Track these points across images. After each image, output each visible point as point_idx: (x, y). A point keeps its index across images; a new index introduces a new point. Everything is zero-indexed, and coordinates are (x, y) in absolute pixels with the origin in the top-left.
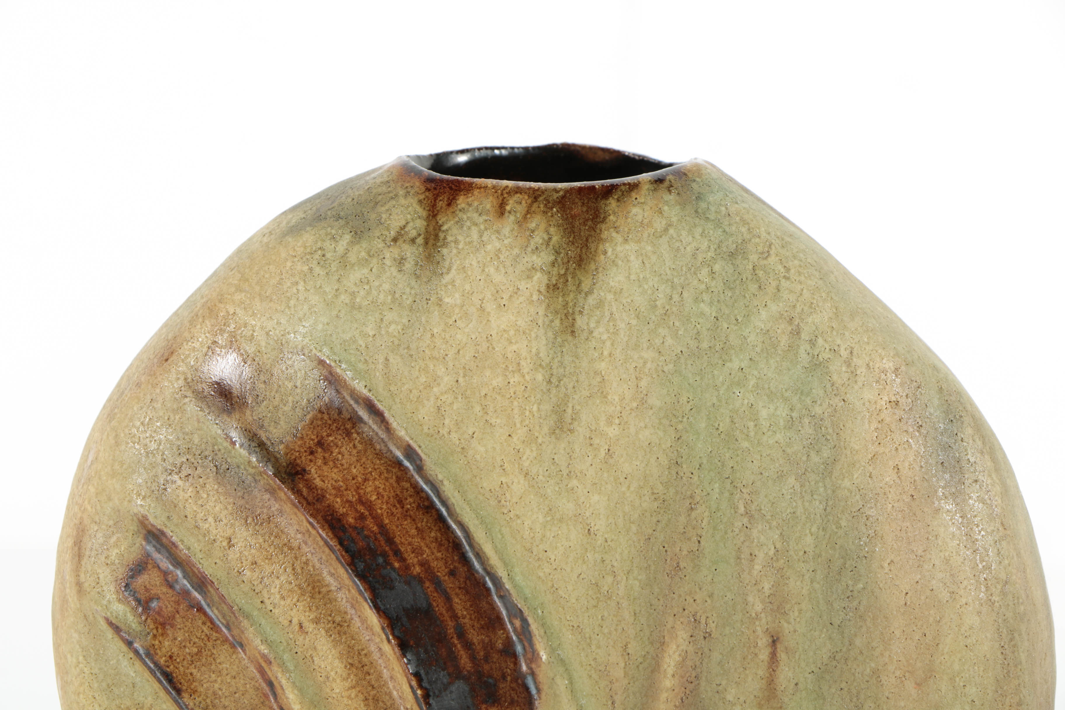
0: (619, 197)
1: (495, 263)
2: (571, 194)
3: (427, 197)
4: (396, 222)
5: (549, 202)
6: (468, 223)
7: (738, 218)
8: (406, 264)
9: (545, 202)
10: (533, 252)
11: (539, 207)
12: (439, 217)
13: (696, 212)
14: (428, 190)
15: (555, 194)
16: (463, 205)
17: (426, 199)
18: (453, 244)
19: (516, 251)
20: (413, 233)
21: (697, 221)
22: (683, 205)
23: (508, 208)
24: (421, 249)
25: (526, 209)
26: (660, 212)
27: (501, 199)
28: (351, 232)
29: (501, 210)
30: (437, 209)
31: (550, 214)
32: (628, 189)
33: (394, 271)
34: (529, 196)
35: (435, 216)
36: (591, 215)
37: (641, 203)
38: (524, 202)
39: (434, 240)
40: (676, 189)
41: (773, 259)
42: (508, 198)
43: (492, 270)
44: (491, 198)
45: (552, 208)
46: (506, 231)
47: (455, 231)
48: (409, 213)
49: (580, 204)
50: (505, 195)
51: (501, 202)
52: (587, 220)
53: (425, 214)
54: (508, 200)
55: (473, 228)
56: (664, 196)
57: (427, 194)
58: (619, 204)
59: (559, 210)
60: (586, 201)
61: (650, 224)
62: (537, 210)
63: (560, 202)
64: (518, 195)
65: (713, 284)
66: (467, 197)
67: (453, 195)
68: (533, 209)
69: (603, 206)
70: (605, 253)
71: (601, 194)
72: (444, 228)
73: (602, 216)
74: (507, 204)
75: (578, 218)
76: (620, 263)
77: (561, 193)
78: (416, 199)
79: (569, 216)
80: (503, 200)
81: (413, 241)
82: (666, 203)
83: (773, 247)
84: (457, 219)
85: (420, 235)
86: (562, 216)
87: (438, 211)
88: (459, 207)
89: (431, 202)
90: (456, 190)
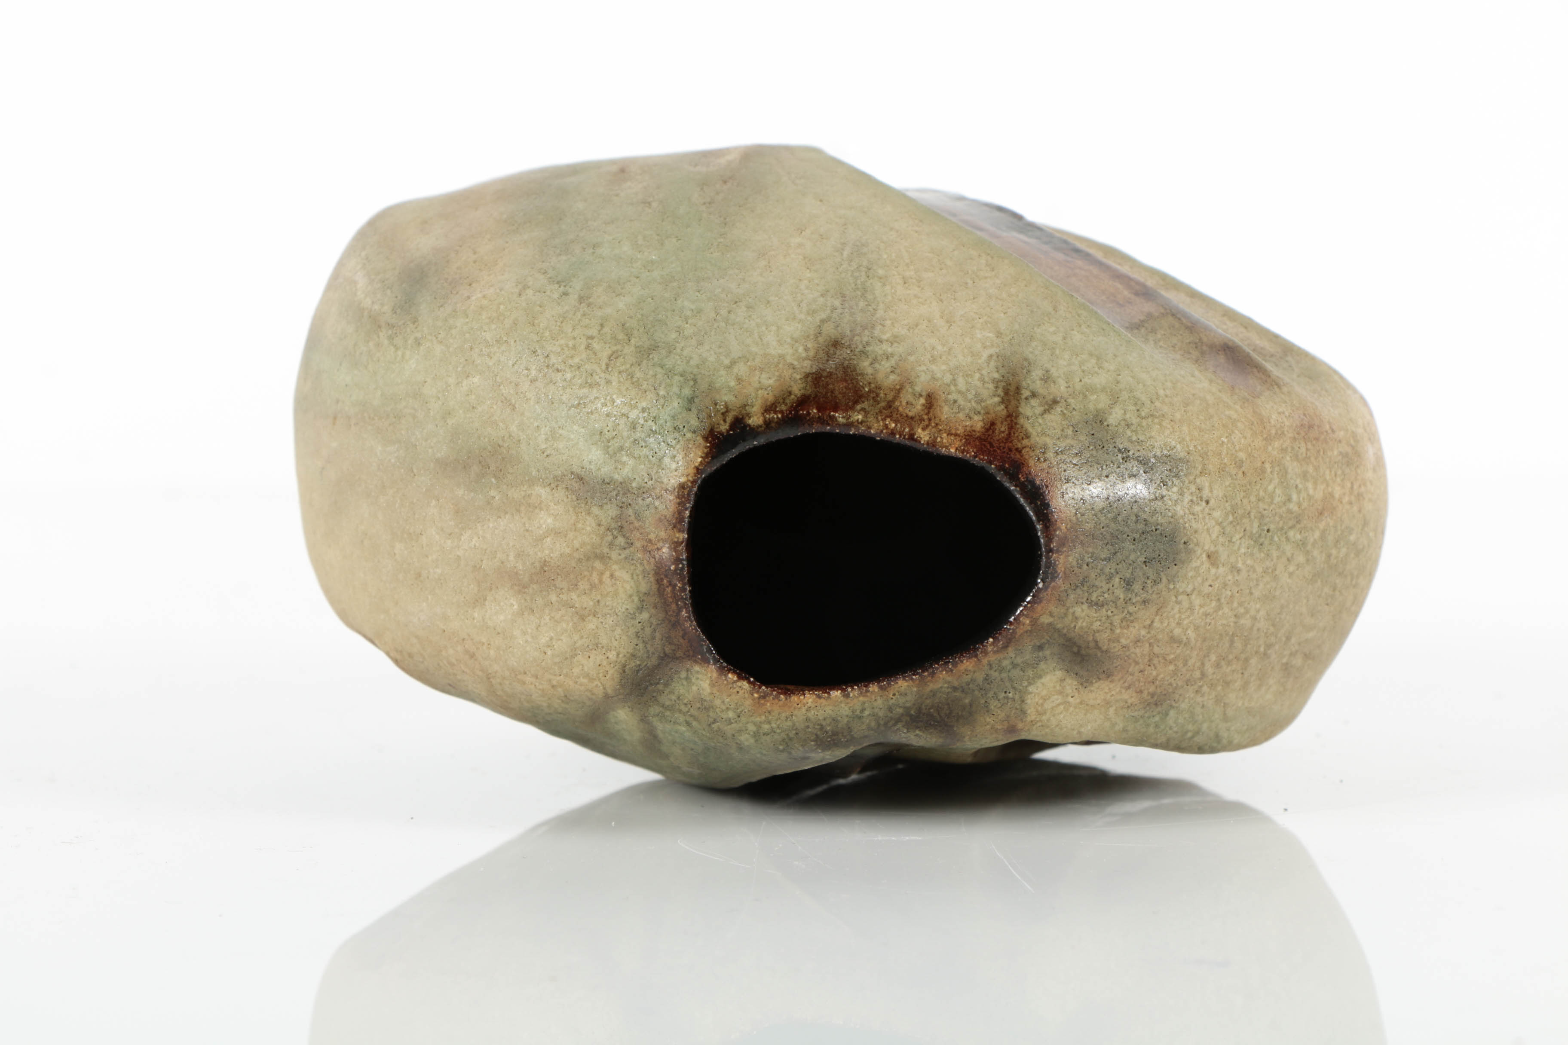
0: (789, 396)
1: (936, 353)
2: (847, 405)
3: (1019, 441)
4: (1054, 419)
5: (873, 398)
6: (970, 396)
7: (644, 387)
8: (1041, 375)
9: (879, 399)
10: (892, 355)
11: (886, 394)
12: (1005, 412)
13: (695, 381)
14: (1019, 451)
15: (866, 407)
16: (976, 418)
17: (1020, 438)
18: (986, 379)
19: (912, 358)
20: (1034, 402)
21: (695, 371)
22: (711, 388)
23: (922, 401)
24: (1024, 384)
25: (901, 395)
26: (739, 380)
27: (931, 414)
28: (1108, 426)
29: (931, 401)
30: (1006, 423)
31: (873, 385)
32: (778, 405)
33: (1054, 372)
34: (898, 410)
35: (1009, 416)
36: (823, 381)
37: (762, 389)
38: (904, 403)
39: (1008, 389)
40: (718, 411)
41: (605, 355)
42: (922, 413)
43: (939, 348)
44: (943, 419)
45: (870, 391)
46: (924, 378)
47: (985, 393)
48: (1040, 424)
49: (837, 392)
50: (926, 417)
51: (931, 410)
52: (827, 377)
53: (1022, 420)
54: (923, 410)
55: (964, 389)
56: (733, 398)
57: (1019, 446)
58: (790, 389)
59: (862, 389)
60: (829, 394)
61: (753, 369)
62: (887, 392)
63: (861, 397)
64: (910, 414)
65: (680, 323)
66: (971, 426)
67: (989, 435)
68: (892, 394)
69: (808, 388)
70: (806, 350)
71: (811, 402)
72: (997, 399)
73: (810, 378)
74: (924, 405)
75: (839, 379)
76: (789, 340)
77: (858, 407)
78: (1033, 441)
79: (849, 382)
80: (929, 413)
81: (1034, 395)
82: (730, 389)
83: (604, 367)
84: (983, 404)
85: (1026, 399)
86: (857, 383)
87: (1006, 421)
88: (981, 418)
89: (1014, 434)
90: (985, 440)
